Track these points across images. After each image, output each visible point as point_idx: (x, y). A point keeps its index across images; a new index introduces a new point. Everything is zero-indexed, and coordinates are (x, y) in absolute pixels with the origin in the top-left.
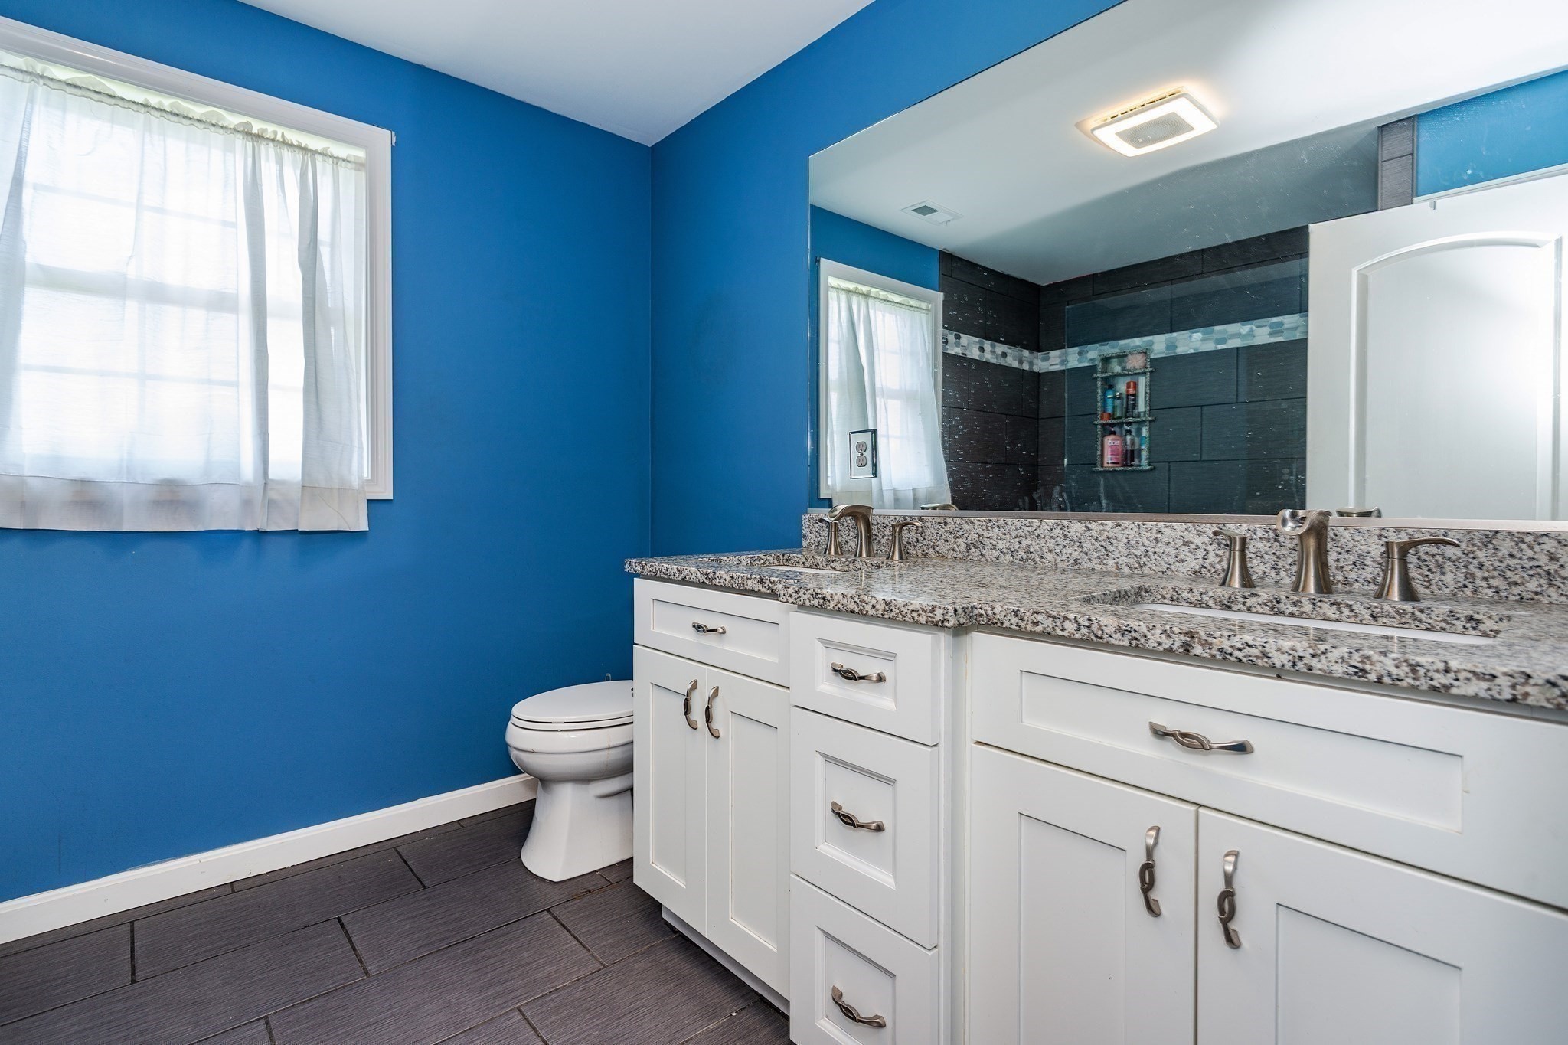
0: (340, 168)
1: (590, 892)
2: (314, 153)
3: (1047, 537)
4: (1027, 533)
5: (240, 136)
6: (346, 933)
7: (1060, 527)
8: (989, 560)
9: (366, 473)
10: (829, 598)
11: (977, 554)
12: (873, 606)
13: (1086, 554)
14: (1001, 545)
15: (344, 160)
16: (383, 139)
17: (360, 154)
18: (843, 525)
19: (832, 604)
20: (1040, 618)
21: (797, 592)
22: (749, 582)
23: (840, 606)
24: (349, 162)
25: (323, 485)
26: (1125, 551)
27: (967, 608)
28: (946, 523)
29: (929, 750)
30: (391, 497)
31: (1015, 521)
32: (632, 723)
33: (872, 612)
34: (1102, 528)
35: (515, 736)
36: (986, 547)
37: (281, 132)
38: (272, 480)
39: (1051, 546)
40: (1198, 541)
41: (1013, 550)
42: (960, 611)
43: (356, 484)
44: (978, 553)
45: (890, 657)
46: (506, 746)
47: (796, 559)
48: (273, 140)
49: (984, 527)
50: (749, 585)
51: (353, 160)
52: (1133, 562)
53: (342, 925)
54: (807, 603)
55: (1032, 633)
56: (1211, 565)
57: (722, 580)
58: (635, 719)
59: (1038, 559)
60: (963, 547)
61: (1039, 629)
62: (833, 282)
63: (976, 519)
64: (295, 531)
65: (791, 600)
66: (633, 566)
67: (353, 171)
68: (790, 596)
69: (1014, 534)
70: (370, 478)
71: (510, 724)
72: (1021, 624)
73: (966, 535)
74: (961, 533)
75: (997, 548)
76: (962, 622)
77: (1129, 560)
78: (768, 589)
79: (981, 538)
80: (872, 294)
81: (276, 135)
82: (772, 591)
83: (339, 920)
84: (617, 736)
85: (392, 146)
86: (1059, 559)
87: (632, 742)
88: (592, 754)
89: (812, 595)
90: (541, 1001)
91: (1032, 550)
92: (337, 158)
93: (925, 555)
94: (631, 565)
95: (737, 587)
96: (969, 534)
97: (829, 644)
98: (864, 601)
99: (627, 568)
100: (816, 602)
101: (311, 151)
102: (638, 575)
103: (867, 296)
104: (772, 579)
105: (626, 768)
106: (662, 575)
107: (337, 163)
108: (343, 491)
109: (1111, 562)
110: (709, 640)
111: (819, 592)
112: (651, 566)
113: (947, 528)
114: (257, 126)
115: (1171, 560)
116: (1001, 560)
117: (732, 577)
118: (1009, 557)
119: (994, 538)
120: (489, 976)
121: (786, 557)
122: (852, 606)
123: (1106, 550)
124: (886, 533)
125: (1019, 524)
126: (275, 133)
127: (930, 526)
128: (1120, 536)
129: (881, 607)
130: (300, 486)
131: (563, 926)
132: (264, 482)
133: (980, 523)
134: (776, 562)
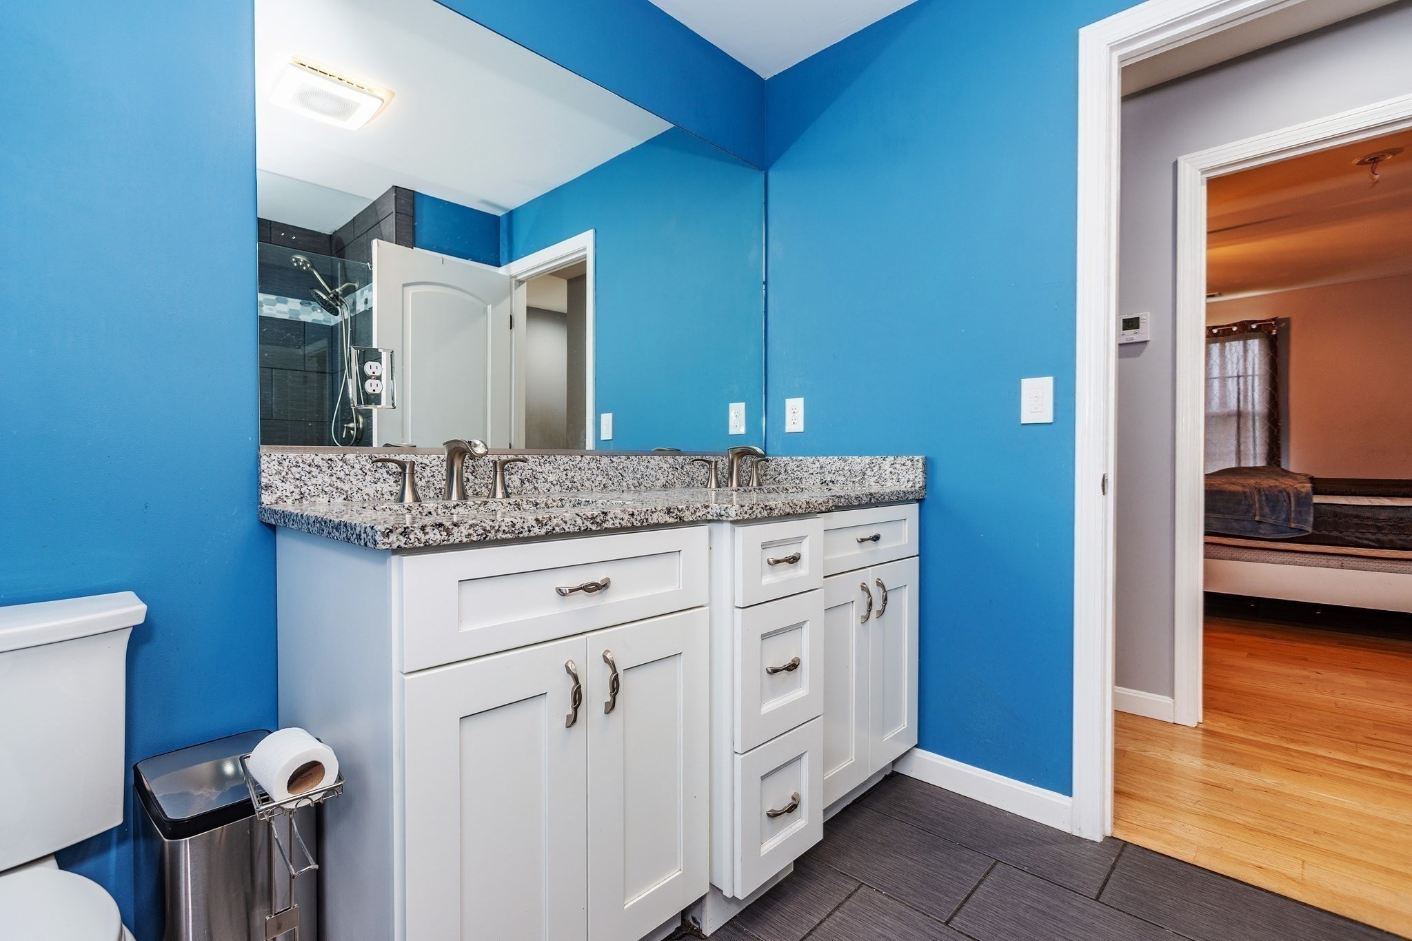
3: (586, 469)
4: (572, 467)
7: (595, 461)
8: (541, 492)
10: (774, 507)
11: (530, 488)
12: (800, 507)
13: (611, 479)
14: (552, 478)
18: (353, 467)
19: (776, 512)
21: (751, 509)
22: (655, 516)
23: (781, 511)
26: (631, 475)
31: (563, 457)
33: (800, 511)
34: (619, 460)
36: (539, 481)
39: (589, 475)
40: (665, 466)
41: (561, 481)
44: (532, 486)
45: (800, 540)
49: (537, 463)
50: (655, 519)
52: (636, 482)
56: (670, 480)
57: (617, 521)
59: (579, 487)
60: (518, 483)
63: (530, 456)
68: (746, 513)
69: (562, 468)
73: (521, 471)
74: (516, 469)
75: (548, 481)
77: (633, 481)
78: (677, 518)
79: (534, 473)
82: (680, 519)
86: (594, 485)
89: (763, 508)
91: (575, 480)
93: (477, 494)
95: (639, 524)
96: (524, 470)
97: (768, 545)
98: (795, 505)
100: (765, 513)
104: (680, 507)
109: (624, 484)
111: (767, 504)
115: (654, 480)
116: (551, 491)
117: (633, 515)
118: (558, 487)
119: (546, 472)
123: (622, 476)
124: (425, 475)
125: (566, 459)
127: (482, 464)
128: (629, 466)
129: (804, 506)
133: (533, 460)
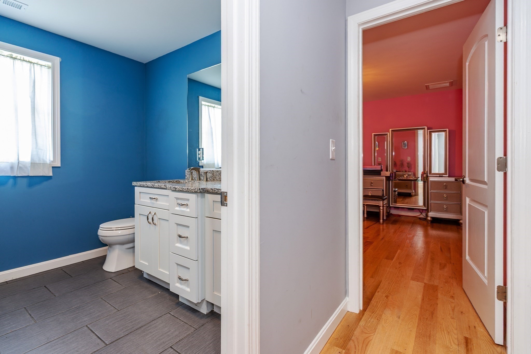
0: (42, 68)
1: (123, 273)
2: (34, 63)
5: (9, 58)
6: (47, 289)
9: (52, 159)
12: (185, 189)
15: (44, 66)
16: (58, 60)
17: (50, 64)
19: (177, 189)
20: (215, 190)
23: (179, 190)
24: (45, 66)
25: (38, 162)
27: (203, 188)
28: (218, 172)
29: (195, 218)
30: (60, 166)
32: (134, 228)
33: (185, 191)
35: (101, 232)
37: (22, 57)
38: (20, 161)
42: (201, 189)
43: (48, 162)
45: (188, 200)
46: (98, 236)
47: (181, 182)
48: (20, 59)
50: (161, 187)
51: (47, 65)
53: (46, 287)
54: (173, 190)
55: (214, 193)
57: (156, 186)
58: (135, 227)
61: (215, 192)
62: (203, 103)
64: (28, 176)
65: (169, 189)
66: (134, 184)
67: (47, 69)
70: (53, 160)
71: (99, 230)
72: (213, 191)
76: (201, 191)
80: (216, 107)
81: (21, 58)
83: (45, 286)
84: (131, 231)
85: (60, 62)
87: (134, 233)
88: (124, 236)
90: (108, 296)
92: (42, 65)
94: (134, 183)
97: (177, 199)
98: (183, 188)
99: (133, 184)
100: (174, 189)
101: (33, 63)
102: (136, 186)
103: (214, 107)
105: (133, 241)
106: (142, 186)
107: (42, 67)
108: (44, 164)
110: (153, 201)
112: (139, 183)
113: (218, 173)
114: (14, 55)
120: (92, 293)
121: (179, 181)
122: (181, 189)
126: (21, 57)
129: (186, 189)
130: (30, 163)
131: (115, 281)
132: (18, 161)
134: (176, 182)
